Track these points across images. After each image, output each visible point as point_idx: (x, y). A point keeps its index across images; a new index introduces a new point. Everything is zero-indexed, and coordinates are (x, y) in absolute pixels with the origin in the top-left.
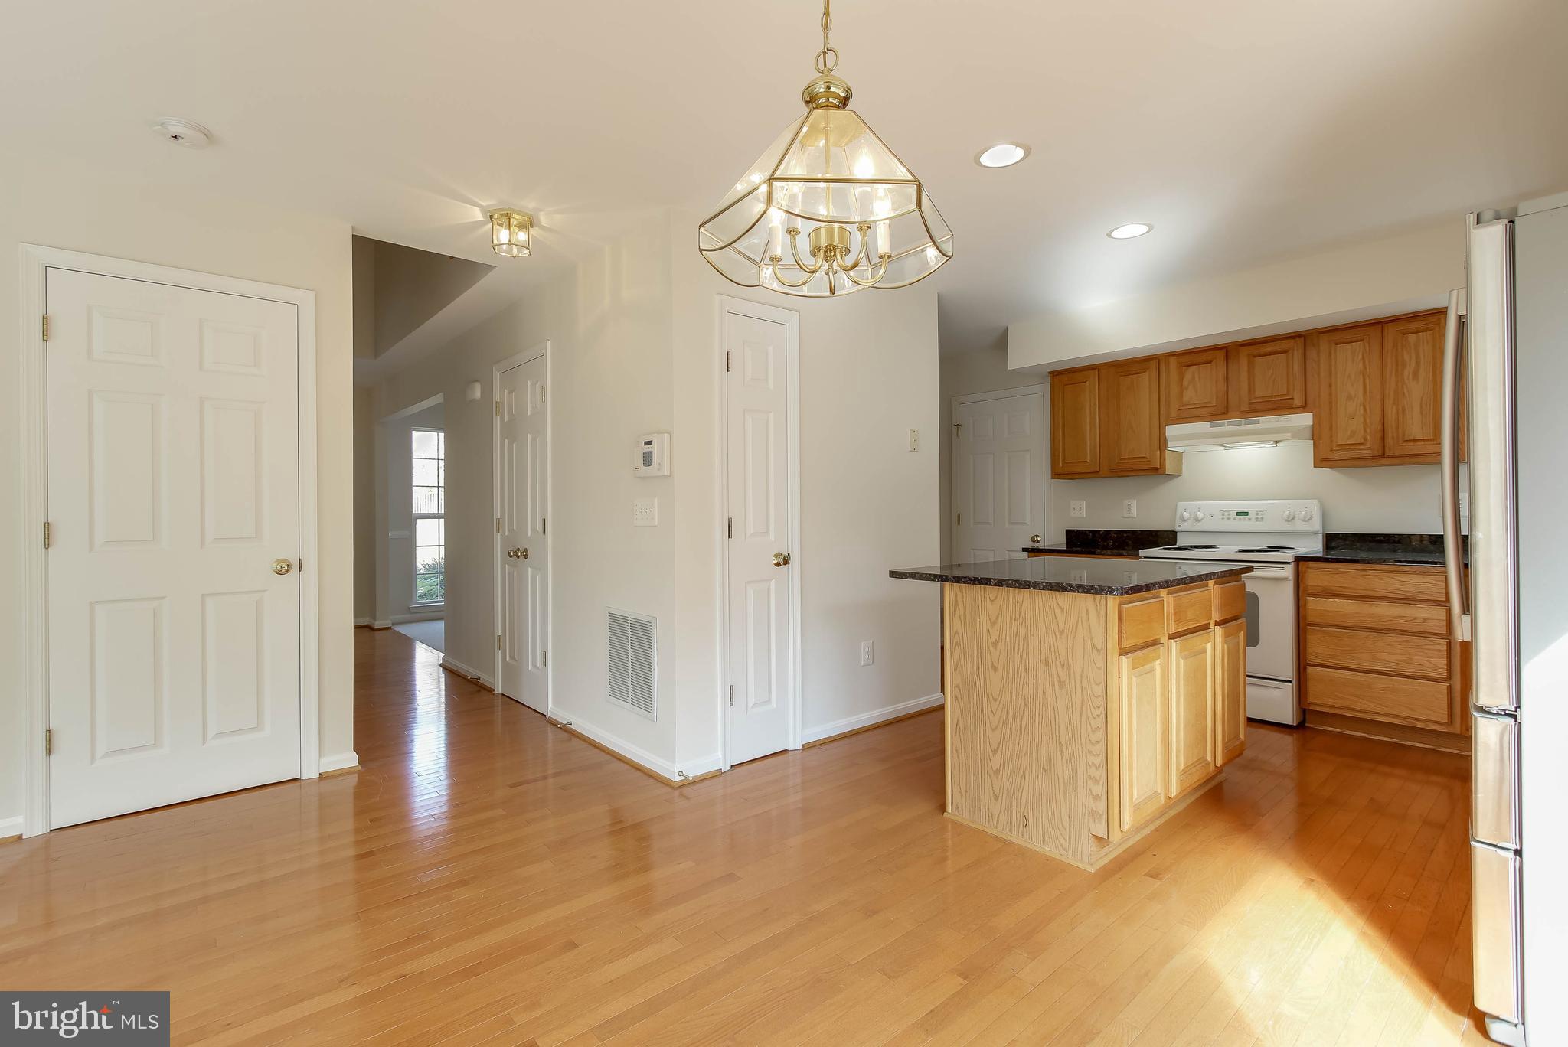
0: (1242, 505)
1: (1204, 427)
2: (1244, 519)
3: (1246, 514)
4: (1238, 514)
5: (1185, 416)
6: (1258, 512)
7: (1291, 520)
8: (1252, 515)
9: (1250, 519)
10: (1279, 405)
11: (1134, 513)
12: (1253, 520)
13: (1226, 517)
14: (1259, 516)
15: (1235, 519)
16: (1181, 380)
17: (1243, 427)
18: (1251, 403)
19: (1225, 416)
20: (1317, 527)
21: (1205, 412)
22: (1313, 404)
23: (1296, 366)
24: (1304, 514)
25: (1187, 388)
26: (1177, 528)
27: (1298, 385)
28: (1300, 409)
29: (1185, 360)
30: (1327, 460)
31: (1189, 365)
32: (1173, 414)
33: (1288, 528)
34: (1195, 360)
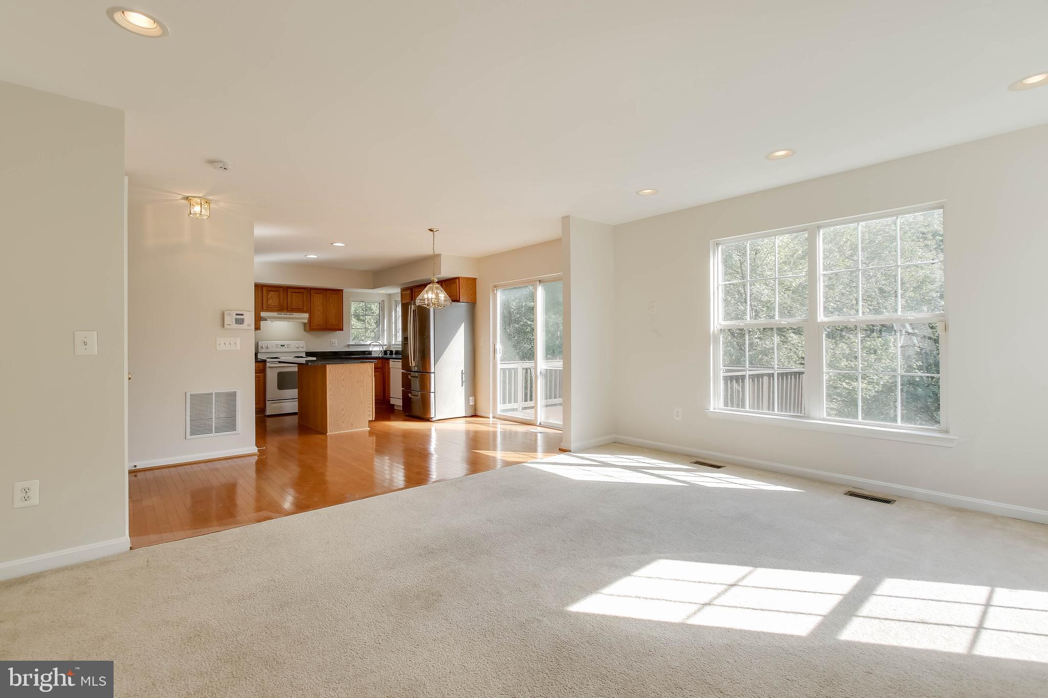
0: (282, 343)
1: (275, 314)
2: (283, 347)
3: (284, 345)
4: (281, 345)
5: (269, 309)
6: (288, 345)
7: (298, 347)
8: (286, 345)
9: (285, 347)
10: (301, 310)
13: (277, 347)
15: (280, 347)
16: (267, 296)
17: (282, 316)
18: (291, 308)
19: (282, 311)
20: (305, 350)
21: (276, 309)
22: (309, 311)
23: (305, 298)
24: (302, 346)
25: (269, 299)
26: (260, 351)
27: (305, 304)
28: (306, 312)
29: (270, 289)
30: (313, 329)
31: (271, 291)
32: (265, 308)
33: (297, 350)
34: (273, 290)
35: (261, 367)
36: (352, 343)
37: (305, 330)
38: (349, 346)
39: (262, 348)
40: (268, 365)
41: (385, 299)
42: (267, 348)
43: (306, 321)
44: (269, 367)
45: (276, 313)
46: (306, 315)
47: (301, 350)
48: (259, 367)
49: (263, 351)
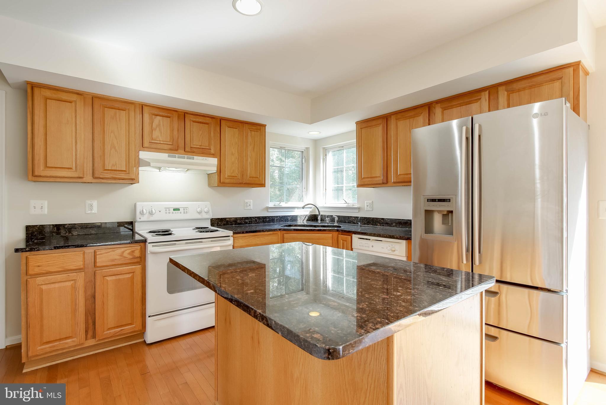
0: (176, 205)
1: (164, 156)
2: (178, 213)
3: (179, 210)
4: (174, 210)
5: (155, 147)
6: (184, 208)
7: (200, 213)
8: (181, 210)
9: (181, 213)
10: (204, 152)
11: (95, 210)
12: (182, 213)
13: (168, 211)
14: (185, 211)
15: (173, 213)
16: (152, 123)
17: (176, 159)
18: (191, 147)
19: (176, 152)
20: (211, 216)
21: (166, 147)
22: (219, 155)
23: (212, 133)
24: (206, 210)
25: (155, 130)
26: (138, 220)
27: (213, 143)
28: (213, 155)
29: (156, 112)
30: (224, 183)
31: (157, 115)
32: (146, 144)
33: (199, 216)
34: (161, 113)
35: (137, 254)
36: (271, 205)
37: (210, 185)
38: (268, 208)
39: (142, 213)
40: (150, 248)
41: (310, 146)
42: (151, 213)
43: (214, 170)
44: (153, 253)
45: (167, 154)
46: (214, 161)
47: (205, 216)
48: (133, 252)
49: (144, 218)
